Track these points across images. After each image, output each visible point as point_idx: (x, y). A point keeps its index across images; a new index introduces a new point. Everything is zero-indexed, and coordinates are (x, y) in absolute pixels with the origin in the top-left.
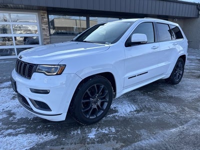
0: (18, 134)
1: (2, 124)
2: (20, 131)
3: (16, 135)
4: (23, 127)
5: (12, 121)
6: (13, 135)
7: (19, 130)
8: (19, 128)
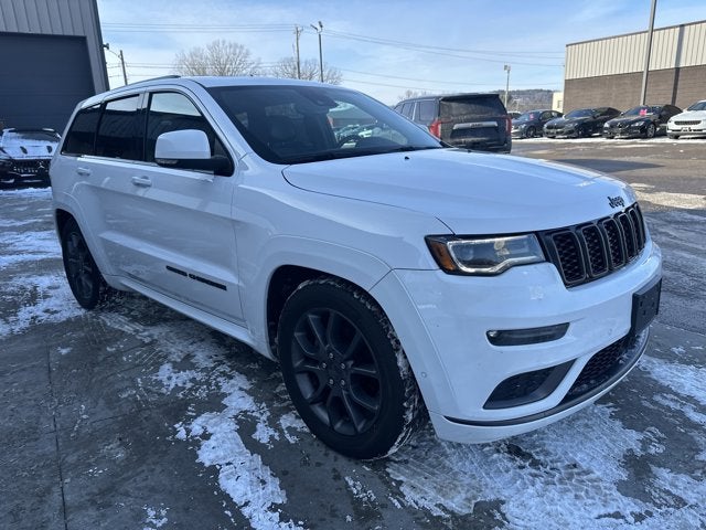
0: (683, 398)
1: (698, 451)
2: (672, 400)
3: (690, 399)
4: (656, 403)
5: (660, 440)
6: (696, 403)
7: (672, 405)
8: (669, 408)
